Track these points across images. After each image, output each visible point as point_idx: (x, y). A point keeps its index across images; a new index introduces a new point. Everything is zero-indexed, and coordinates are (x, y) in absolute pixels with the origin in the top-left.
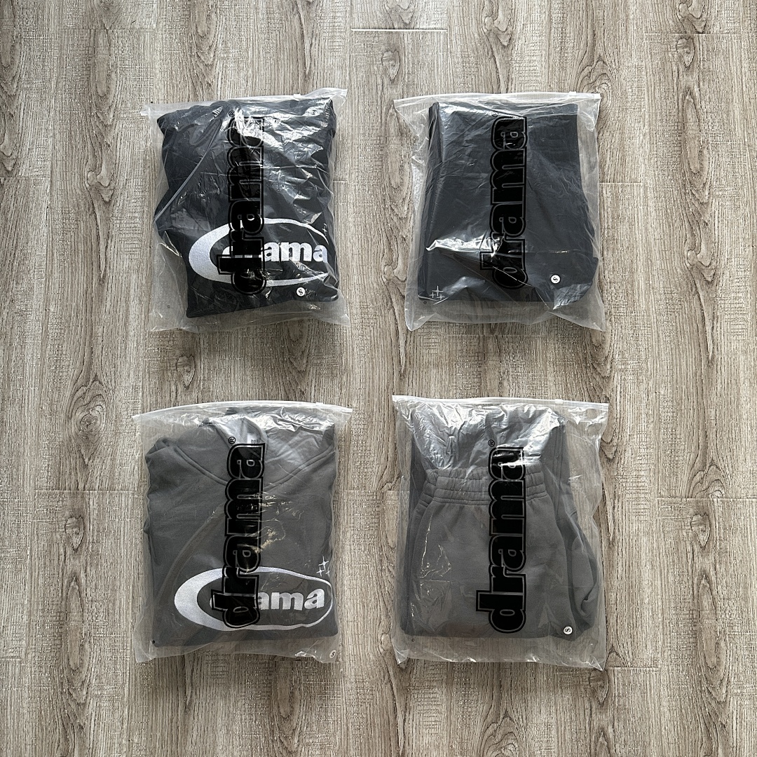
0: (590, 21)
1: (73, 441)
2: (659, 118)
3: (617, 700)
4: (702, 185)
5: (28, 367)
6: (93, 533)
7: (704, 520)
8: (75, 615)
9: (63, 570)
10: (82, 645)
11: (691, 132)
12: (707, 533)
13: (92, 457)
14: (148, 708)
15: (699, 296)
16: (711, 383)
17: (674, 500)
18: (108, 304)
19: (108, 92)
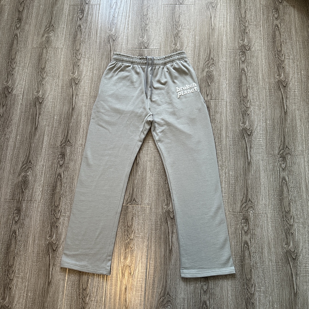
0: (209, 46)
1: (20, 183)
2: (232, 78)
3: (211, 290)
4: (247, 101)
5: (8, 157)
6: (23, 216)
7: (246, 221)
8: (13, 246)
9: (11, 229)
10: (14, 257)
11: (243, 83)
12: (247, 227)
13: (25, 189)
14: (35, 282)
15: (245, 140)
16: (249, 171)
17: (235, 213)
18: (37, 136)
19: (45, 67)
